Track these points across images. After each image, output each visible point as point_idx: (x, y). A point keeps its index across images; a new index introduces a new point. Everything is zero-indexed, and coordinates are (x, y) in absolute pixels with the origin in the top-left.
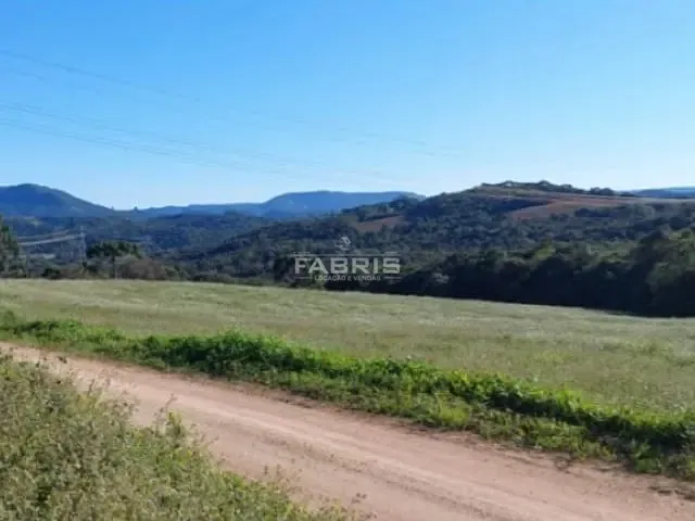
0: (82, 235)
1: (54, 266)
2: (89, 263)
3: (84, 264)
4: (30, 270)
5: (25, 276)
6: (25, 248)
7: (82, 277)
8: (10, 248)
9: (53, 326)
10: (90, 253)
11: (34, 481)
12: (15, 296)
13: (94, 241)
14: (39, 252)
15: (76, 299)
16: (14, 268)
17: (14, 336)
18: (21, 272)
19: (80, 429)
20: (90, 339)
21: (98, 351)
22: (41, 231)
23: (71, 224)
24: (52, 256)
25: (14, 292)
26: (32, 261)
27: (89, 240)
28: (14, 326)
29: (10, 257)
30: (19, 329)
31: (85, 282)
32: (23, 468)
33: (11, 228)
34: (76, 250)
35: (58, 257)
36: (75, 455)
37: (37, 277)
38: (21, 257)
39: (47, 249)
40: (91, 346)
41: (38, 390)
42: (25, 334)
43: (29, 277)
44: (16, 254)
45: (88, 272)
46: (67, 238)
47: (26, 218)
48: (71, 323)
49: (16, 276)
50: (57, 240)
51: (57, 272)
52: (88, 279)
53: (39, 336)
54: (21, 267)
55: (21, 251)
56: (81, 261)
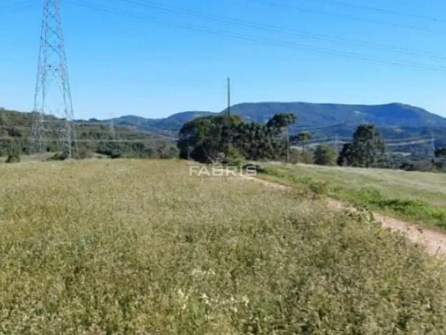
0: (433, 140)
1: (410, 162)
2: (437, 160)
3: (433, 161)
4: (391, 164)
5: (387, 167)
6: (390, 147)
7: (430, 170)
8: (378, 147)
9: (406, 204)
10: (437, 153)
11: (397, 311)
12: (381, 181)
13: (440, 145)
14: (399, 151)
15: (425, 186)
16: (380, 161)
17: (378, 208)
18: (385, 164)
19: (431, 281)
20: (435, 216)
21: (440, 225)
22: (401, 136)
23: (424, 132)
24: (408, 154)
25: (379, 177)
26: (394, 157)
27: (437, 144)
28: (379, 201)
29: (379, 153)
30: (382, 203)
31: (432, 174)
32: (389, 300)
33: (381, 134)
34: (427, 151)
35: (413, 155)
36: (427, 299)
37: (396, 168)
38: (387, 154)
39: (406, 149)
40: (436, 221)
41: (400, 249)
42: (386, 207)
43: (391, 168)
44: (383, 151)
45: (435, 167)
46: (422, 141)
47: (393, 127)
48: (420, 204)
49: (382, 167)
50: (413, 143)
51: (412, 166)
52: (434, 172)
53: (396, 209)
54: (386, 161)
55: (386, 150)
56: (430, 159)
